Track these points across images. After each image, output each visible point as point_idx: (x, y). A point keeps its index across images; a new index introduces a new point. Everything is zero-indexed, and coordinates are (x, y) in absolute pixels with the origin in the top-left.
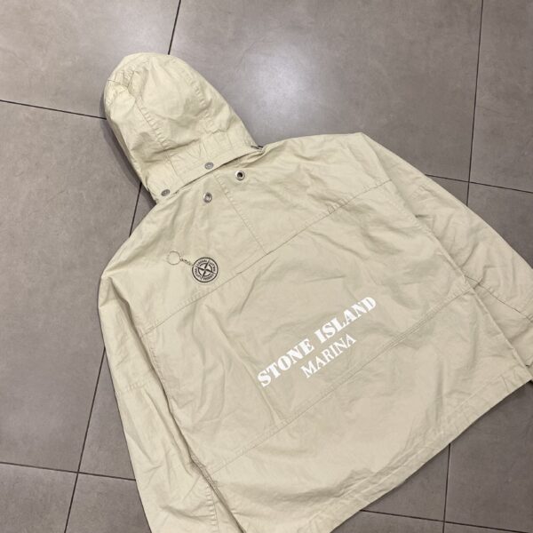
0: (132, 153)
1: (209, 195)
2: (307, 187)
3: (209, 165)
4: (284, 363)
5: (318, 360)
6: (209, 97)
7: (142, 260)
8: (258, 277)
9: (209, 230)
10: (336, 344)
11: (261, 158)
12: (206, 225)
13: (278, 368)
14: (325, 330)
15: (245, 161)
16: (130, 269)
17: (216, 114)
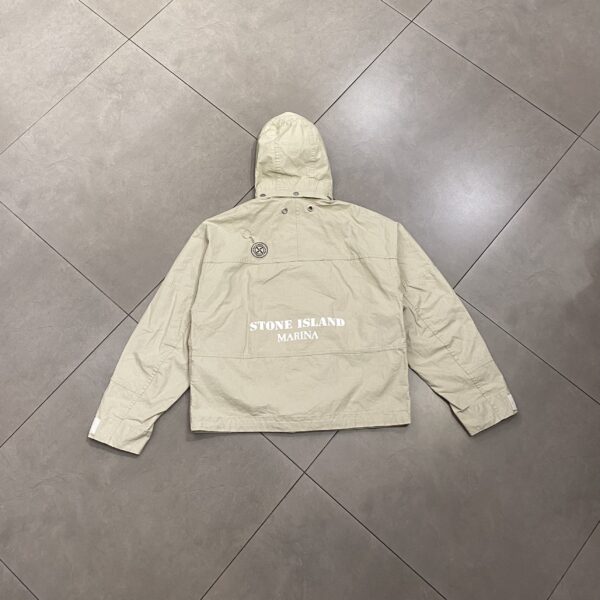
1: (286, 210)
3: (297, 193)
4: (271, 326)
5: (290, 336)
6: (319, 156)
7: (229, 226)
8: (285, 270)
9: (275, 229)
10: (306, 333)
11: (329, 206)
12: (275, 225)
13: (265, 326)
15: (319, 202)
16: (220, 228)
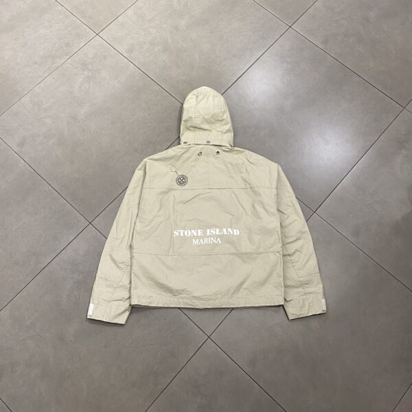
0: (182, 122)
1: (201, 153)
2: (242, 173)
3: (209, 142)
4: (188, 233)
5: (202, 241)
6: (225, 117)
7: (162, 162)
8: (199, 195)
10: (212, 239)
12: (193, 164)
14: (212, 231)
15: (223, 148)
17: (224, 125)
